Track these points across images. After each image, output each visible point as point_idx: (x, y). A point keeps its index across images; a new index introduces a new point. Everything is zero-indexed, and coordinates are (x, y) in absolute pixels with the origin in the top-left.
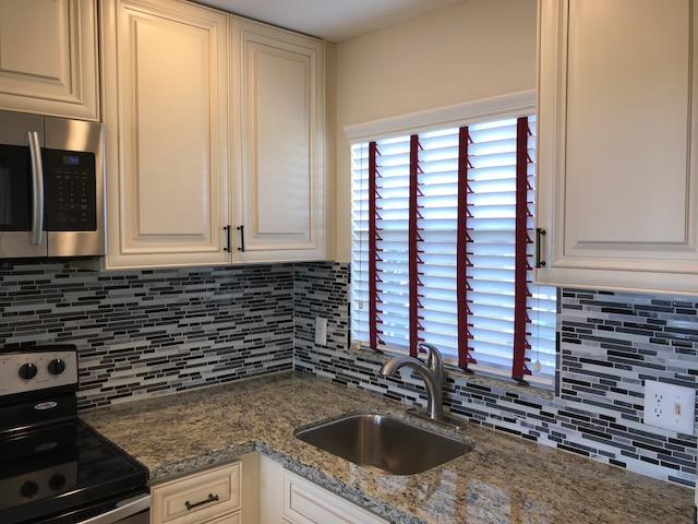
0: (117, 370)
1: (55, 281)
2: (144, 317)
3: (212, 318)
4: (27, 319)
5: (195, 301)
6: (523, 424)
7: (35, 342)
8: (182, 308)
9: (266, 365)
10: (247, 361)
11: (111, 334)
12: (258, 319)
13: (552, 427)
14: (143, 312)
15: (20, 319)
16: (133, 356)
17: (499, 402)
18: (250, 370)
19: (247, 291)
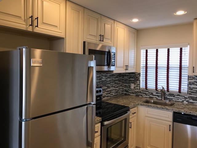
2: (106, 82)
5: (112, 80)
6: (181, 100)
10: (118, 92)
12: (120, 84)
13: (186, 100)
16: (105, 90)
17: (176, 96)
19: (118, 78)
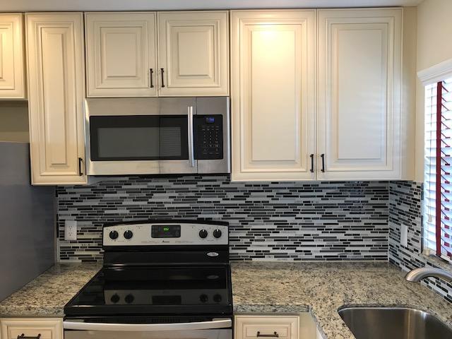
0: (256, 240)
1: (222, 186)
2: (273, 210)
3: (320, 216)
4: (208, 205)
5: (307, 203)
7: (211, 219)
8: (298, 207)
9: (363, 254)
10: (347, 248)
11: (253, 219)
12: (357, 220)
14: (272, 207)
15: (205, 205)
16: (265, 234)
18: (350, 255)
19: (348, 199)
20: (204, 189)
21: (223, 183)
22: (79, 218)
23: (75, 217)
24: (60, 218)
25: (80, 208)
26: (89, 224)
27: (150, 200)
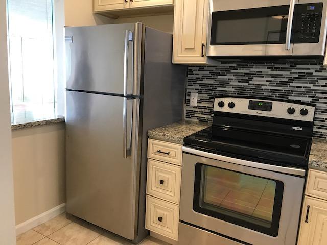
20: (297, 76)
21: (316, 72)
22: (200, 92)
23: (197, 91)
24: (188, 91)
25: (201, 85)
26: (206, 96)
27: (251, 82)
